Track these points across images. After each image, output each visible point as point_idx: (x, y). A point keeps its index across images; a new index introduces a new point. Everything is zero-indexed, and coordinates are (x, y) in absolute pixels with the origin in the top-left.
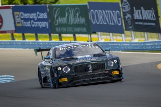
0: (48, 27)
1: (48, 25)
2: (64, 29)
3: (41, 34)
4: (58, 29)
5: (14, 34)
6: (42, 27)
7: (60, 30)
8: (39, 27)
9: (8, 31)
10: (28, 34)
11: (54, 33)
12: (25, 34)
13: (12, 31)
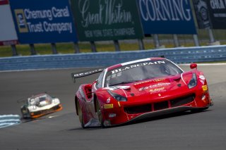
0: (71, 32)
1: (71, 28)
2: (99, 33)
4: (88, 34)
5: (17, 46)
6: (62, 31)
7: (91, 36)
8: (57, 32)
9: (7, 41)
10: (41, 45)
11: (82, 41)
12: (36, 45)
13: (14, 41)
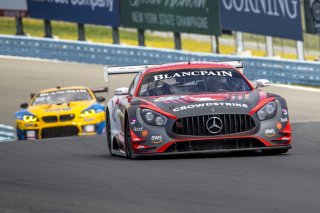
0: (111, 10)
1: (111, 4)
2: (153, 18)
3: (94, 26)
4: (137, 17)
5: (24, 20)
6: (97, 7)
7: (141, 20)
8: (90, 7)
9: (10, 11)
10: (62, 23)
11: (125, 26)
12: (54, 23)
13: (20, 11)
